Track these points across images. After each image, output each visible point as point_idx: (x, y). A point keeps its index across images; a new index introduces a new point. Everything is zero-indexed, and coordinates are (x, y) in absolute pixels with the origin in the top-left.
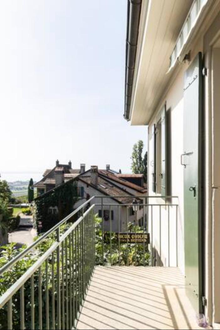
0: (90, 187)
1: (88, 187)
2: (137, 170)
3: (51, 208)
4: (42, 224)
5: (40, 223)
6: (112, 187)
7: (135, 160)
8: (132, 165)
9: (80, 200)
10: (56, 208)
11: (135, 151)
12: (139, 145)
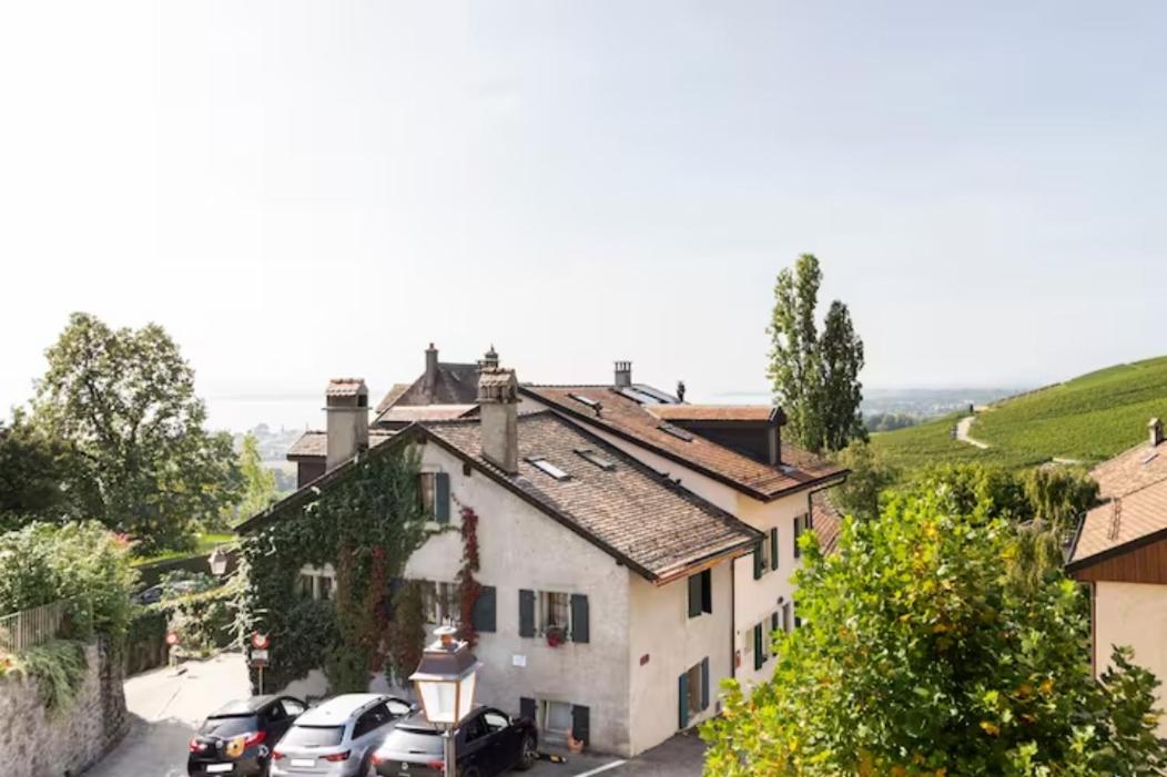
0: (476, 474)
1: (467, 472)
2: (798, 383)
3: (308, 570)
4: (269, 647)
5: (260, 640)
6: (611, 469)
7: (784, 340)
8: (774, 361)
9: (434, 538)
10: (329, 571)
11: (786, 299)
12: (799, 273)
